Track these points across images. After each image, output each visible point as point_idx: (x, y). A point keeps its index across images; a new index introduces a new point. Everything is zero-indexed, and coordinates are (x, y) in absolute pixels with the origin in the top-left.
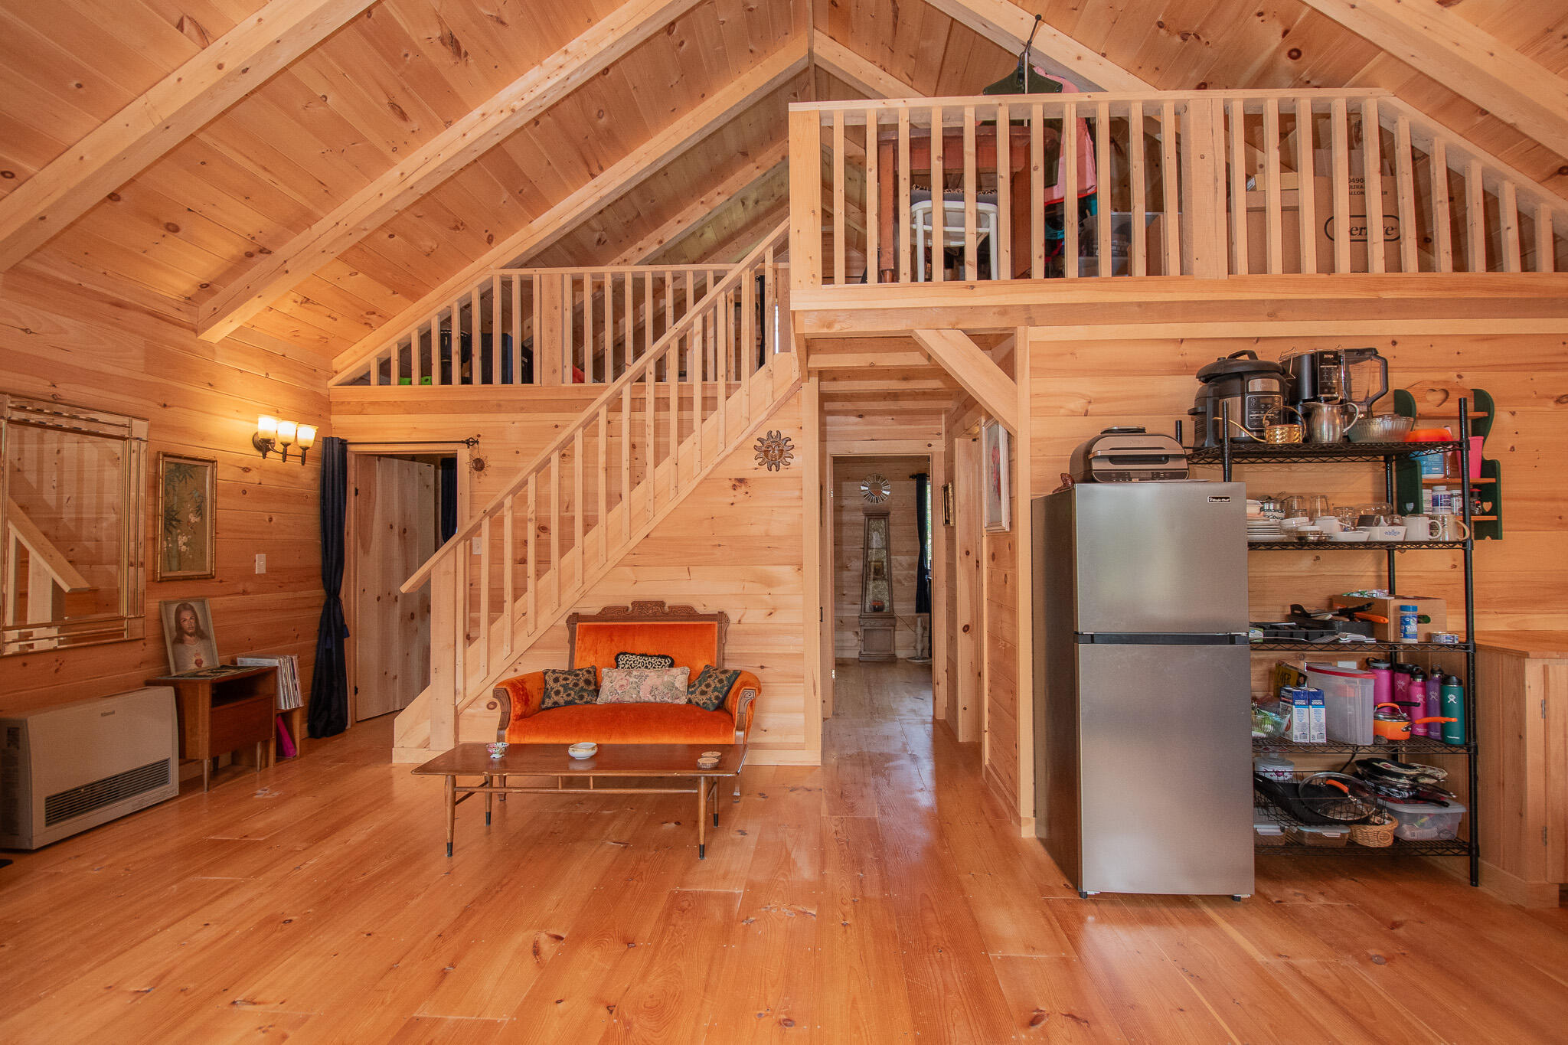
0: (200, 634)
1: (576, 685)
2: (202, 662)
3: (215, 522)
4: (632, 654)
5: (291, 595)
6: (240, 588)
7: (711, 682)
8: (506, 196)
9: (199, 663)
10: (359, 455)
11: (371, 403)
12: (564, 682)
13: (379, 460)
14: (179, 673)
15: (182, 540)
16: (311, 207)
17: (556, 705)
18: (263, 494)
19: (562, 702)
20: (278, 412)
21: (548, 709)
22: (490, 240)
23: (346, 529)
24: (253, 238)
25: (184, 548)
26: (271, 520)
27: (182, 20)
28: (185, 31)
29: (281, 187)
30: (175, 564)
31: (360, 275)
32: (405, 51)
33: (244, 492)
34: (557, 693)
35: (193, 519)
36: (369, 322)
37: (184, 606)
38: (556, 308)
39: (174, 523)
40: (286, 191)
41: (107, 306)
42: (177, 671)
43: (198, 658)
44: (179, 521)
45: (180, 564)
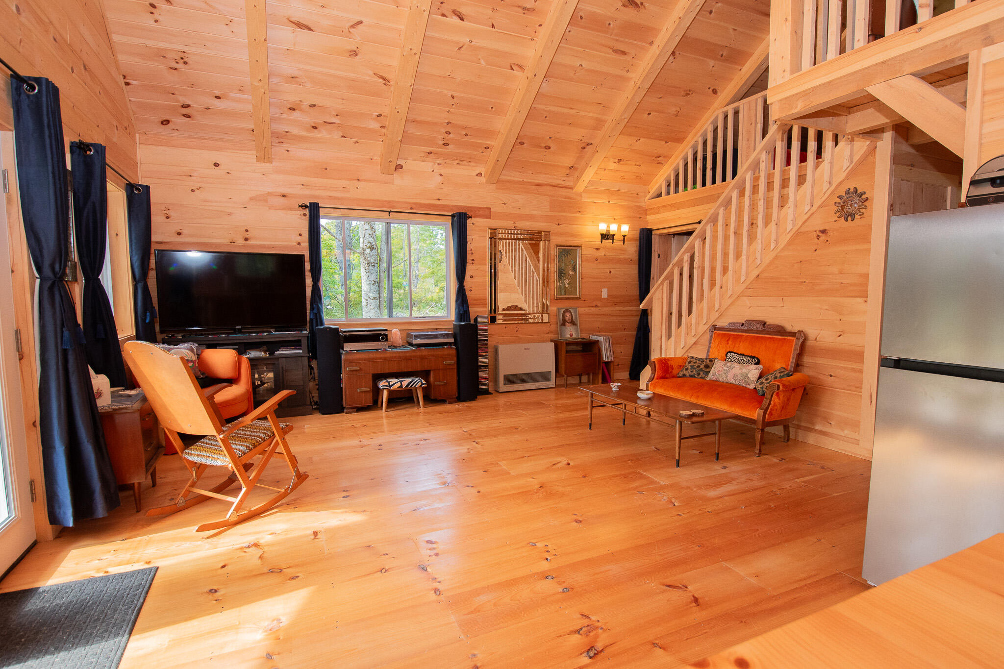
0: (573, 323)
1: (698, 367)
2: (573, 335)
3: (581, 273)
4: (735, 353)
5: (621, 309)
6: (594, 304)
7: (770, 378)
8: (712, 63)
9: (571, 335)
10: (661, 235)
11: (663, 207)
12: (693, 364)
13: (673, 237)
14: (562, 338)
15: (566, 282)
16: (600, 116)
17: (684, 376)
18: (608, 261)
19: (688, 374)
20: (615, 219)
21: (680, 377)
22: (715, 92)
23: (652, 276)
24: (581, 140)
25: (567, 286)
26: (610, 272)
27: (511, 66)
28: (514, 69)
29: (582, 113)
30: (563, 292)
31: (642, 140)
32: (608, 23)
33: (597, 260)
34: (687, 369)
35: (571, 273)
36: (659, 162)
37: (566, 311)
38: (751, 124)
39: (562, 275)
40: (586, 114)
41: (534, 187)
42: (561, 337)
43: (572, 333)
44: (565, 274)
45: (565, 292)
